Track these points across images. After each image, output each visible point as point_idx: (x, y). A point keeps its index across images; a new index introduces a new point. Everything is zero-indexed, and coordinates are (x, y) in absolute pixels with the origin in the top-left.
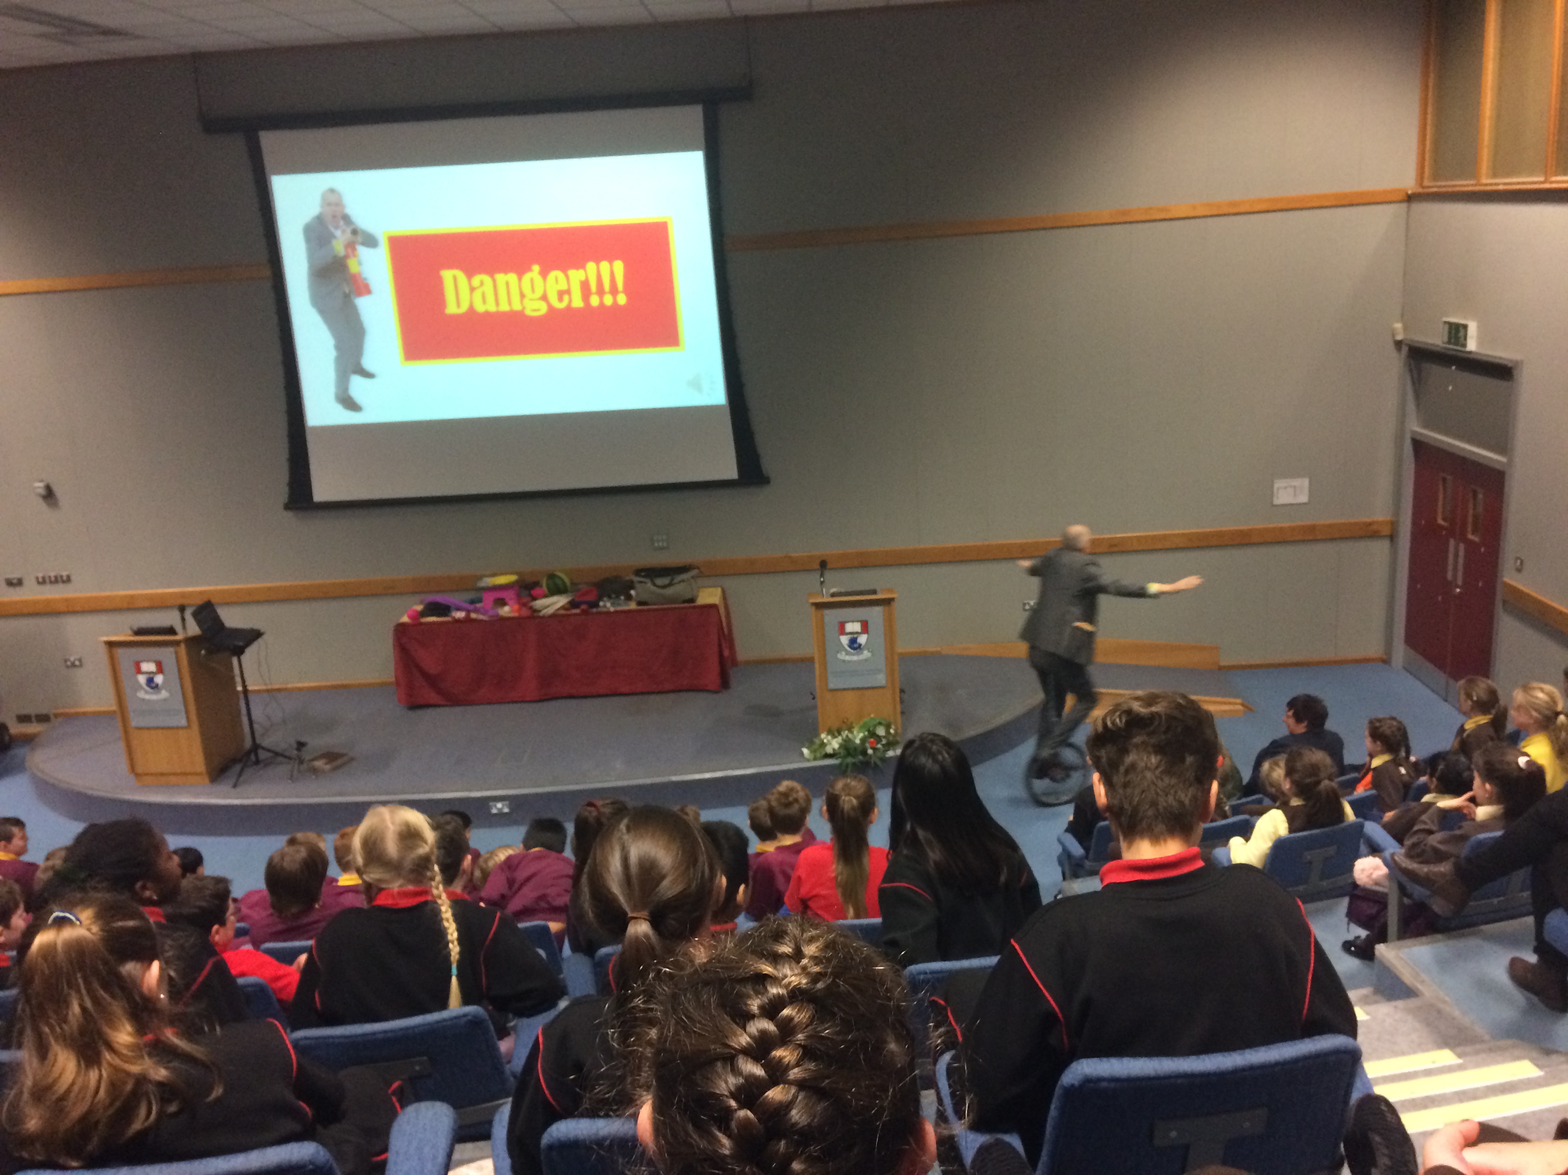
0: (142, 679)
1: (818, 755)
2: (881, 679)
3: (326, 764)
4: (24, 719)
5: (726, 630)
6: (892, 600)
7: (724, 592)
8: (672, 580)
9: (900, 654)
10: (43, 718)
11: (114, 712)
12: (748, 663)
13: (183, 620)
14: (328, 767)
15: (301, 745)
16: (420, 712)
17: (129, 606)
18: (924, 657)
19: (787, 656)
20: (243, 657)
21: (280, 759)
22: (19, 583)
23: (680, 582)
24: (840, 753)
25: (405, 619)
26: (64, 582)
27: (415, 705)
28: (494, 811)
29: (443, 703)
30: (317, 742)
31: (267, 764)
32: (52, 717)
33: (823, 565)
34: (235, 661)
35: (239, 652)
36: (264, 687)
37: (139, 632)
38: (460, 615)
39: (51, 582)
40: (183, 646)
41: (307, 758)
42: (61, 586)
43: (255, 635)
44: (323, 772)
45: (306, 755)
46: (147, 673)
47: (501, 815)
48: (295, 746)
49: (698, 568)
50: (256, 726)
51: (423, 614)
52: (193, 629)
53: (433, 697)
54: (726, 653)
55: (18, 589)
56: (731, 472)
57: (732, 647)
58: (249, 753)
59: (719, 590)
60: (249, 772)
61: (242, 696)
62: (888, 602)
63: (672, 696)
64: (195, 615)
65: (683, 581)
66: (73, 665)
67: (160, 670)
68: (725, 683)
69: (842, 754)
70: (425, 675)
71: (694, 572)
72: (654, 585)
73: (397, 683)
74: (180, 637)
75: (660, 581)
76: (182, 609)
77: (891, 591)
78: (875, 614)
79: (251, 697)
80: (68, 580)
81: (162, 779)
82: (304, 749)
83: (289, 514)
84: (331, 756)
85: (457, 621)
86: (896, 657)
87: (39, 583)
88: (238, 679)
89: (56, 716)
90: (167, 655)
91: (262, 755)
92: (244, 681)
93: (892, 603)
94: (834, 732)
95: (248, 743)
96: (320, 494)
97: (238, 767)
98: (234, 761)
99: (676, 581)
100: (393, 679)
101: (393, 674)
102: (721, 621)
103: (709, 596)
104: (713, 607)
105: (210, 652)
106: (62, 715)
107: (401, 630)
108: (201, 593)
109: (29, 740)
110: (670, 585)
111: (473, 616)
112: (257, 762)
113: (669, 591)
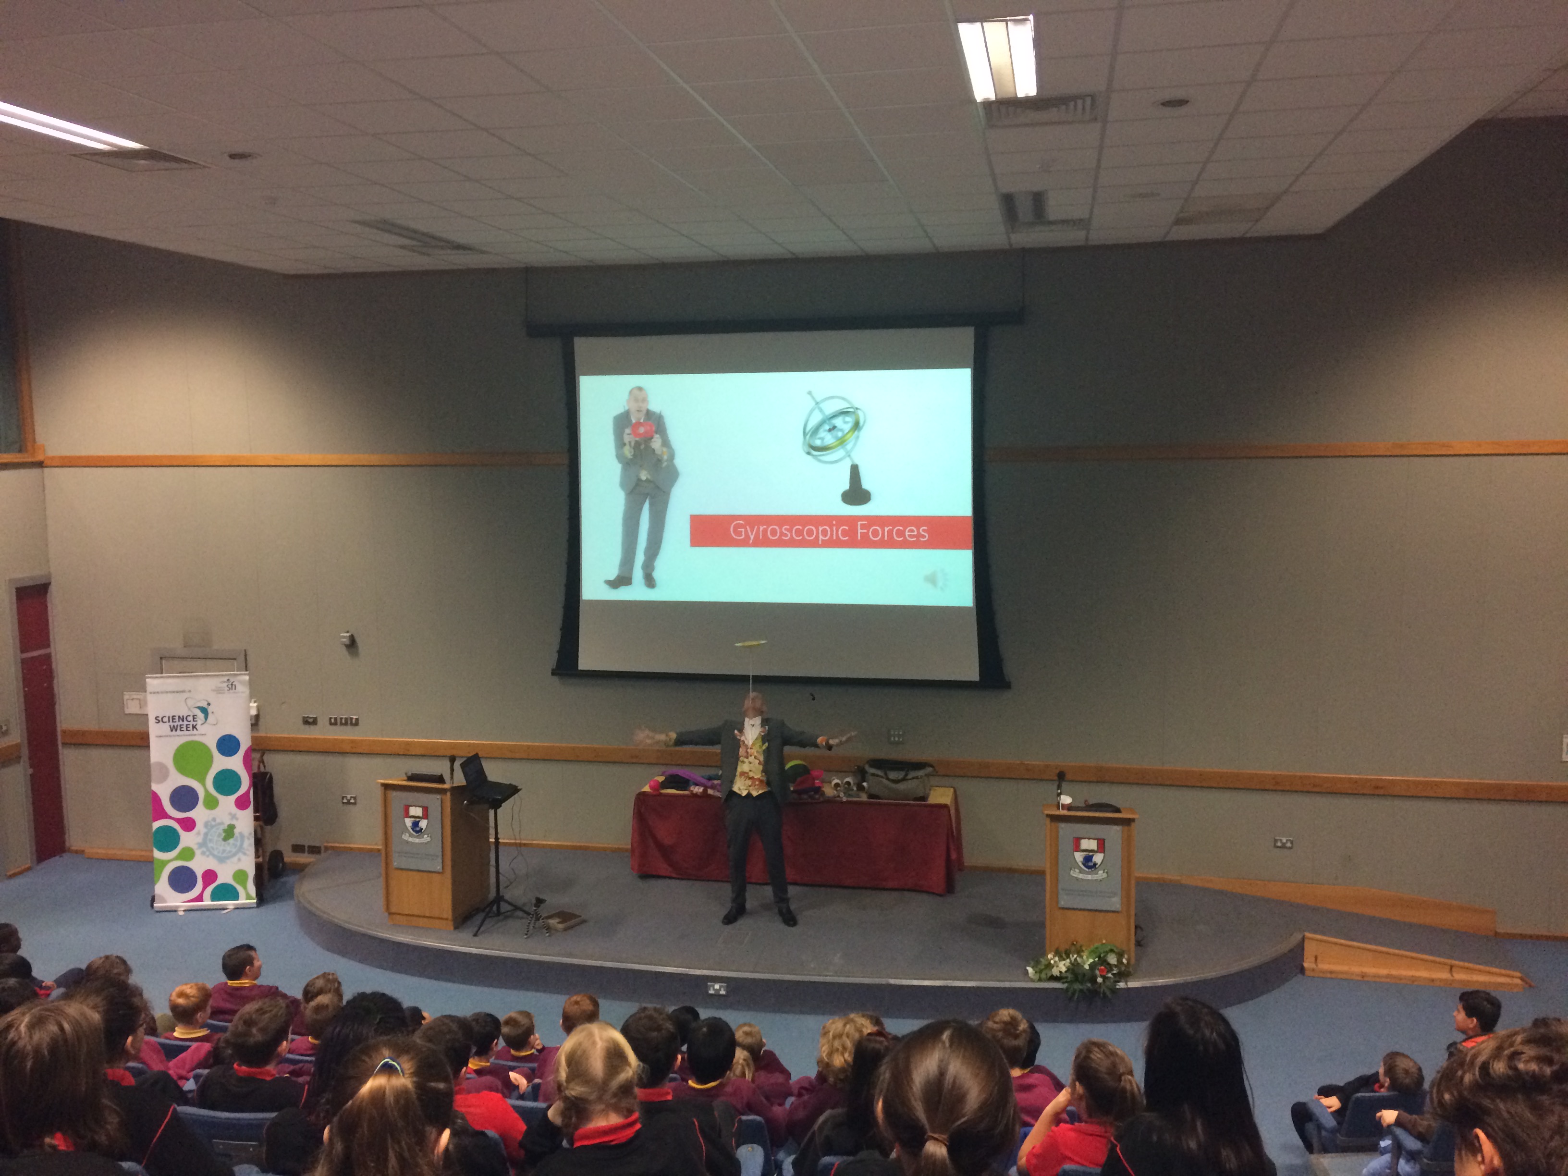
0: (409, 822)
1: (1043, 976)
2: (1115, 903)
3: (559, 923)
4: (298, 848)
5: (955, 834)
6: (1133, 820)
7: (955, 791)
8: (906, 775)
9: (1137, 878)
10: (315, 850)
11: (379, 850)
12: (974, 869)
13: (452, 770)
14: (561, 926)
15: (539, 902)
16: (653, 882)
17: (405, 752)
18: (1163, 885)
19: (1015, 867)
20: (499, 811)
21: (520, 914)
22: (315, 722)
23: (913, 778)
24: (1066, 978)
25: (647, 789)
26: (352, 724)
27: (645, 876)
28: (711, 992)
29: (674, 875)
30: (555, 901)
31: (507, 917)
32: (323, 849)
33: (1061, 776)
34: (492, 813)
35: (496, 805)
36: (513, 841)
37: (412, 778)
38: (698, 790)
39: (341, 724)
40: (449, 794)
41: (545, 915)
42: (349, 728)
43: (513, 790)
44: (556, 930)
45: (544, 911)
46: (413, 817)
47: (717, 995)
48: (534, 901)
49: (932, 766)
50: (501, 877)
51: (664, 785)
52: (460, 779)
53: (663, 868)
54: (954, 856)
55: (312, 727)
56: (972, 674)
57: (959, 849)
58: (492, 903)
59: (952, 790)
60: (488, 923)
61: (493, 848)
62: (1128, 822)
63: (895, 894)
64: (463, 766)
65: (917, 778)
66: (349, 803)
67: (425, 816)
68: (950, 888)
69: (1069, 979)
70: (660, 846)
71: (929, 770)
72: (888, 779)
73: (633, 850)
74: (446, 786)
75: (893, 775)
76: (452, 759)
77: (1131, 810)
78: (1113, 833)
79: (501, 848)
80: (357, 723)
81: (412, 920)
82: (542, 905)
83: (556, 679)
84: (565, 916)
85: (695, 795)
86: (1133, 882)
87: (331, 724)
88: (492, 831)
89: (327, 848)
90: (433, 801)
91: (504, 907)
92: (496, 833)
93: (1133, 824)
94: (1063, 954)
95: (492, 895)
96: (585, 663)
97: (479, 918)
98: (478, 910)
99: (909, 777)
100: (629, 847)
101: (630, 841)
102: (951, 825)
103: (941, 796)
104: (945, 806)
105: (471, 803)
106: (333, 848)
107: (642, 798)
108: (469, 745)
109: (299, 869)
110: (904, 779)
111: (710, 792)
112: (499, 913)
113: (902, 786)
